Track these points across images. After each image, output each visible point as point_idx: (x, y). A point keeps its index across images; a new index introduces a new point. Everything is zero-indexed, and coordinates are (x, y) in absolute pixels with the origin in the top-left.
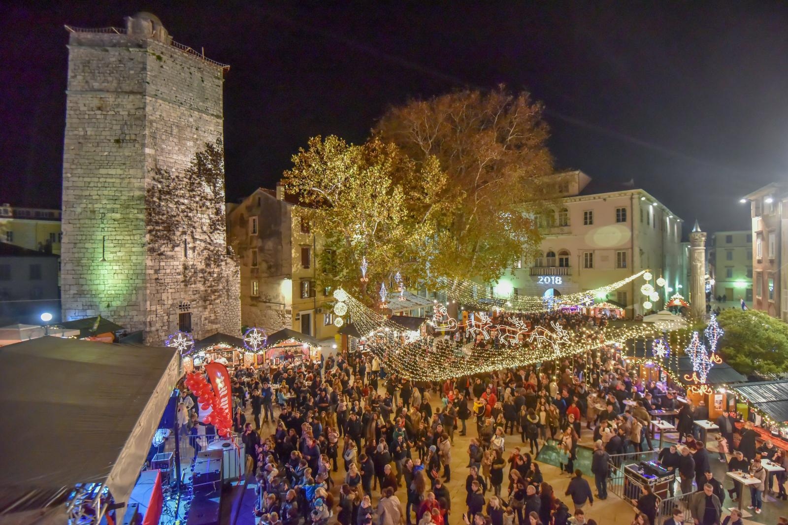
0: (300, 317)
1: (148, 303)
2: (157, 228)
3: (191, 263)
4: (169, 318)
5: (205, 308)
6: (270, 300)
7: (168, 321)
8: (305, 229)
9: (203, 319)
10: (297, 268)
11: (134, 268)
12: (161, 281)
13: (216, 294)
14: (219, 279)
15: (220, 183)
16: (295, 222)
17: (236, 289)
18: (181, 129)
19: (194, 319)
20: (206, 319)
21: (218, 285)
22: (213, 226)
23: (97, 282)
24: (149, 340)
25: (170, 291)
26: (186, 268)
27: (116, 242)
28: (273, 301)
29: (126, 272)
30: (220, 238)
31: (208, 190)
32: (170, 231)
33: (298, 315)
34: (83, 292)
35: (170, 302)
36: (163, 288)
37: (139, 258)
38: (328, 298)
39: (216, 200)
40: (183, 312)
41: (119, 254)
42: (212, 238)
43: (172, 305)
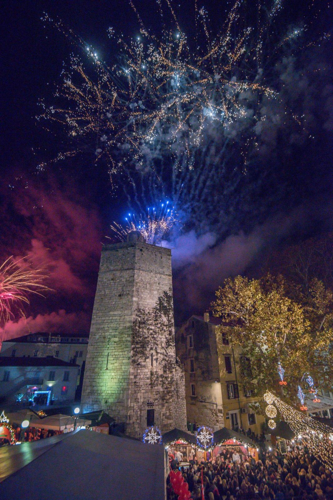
0: (230, 416)
1: (129, 400)
2: (137, 346)
3: (155, 370)
4: (141, 413)
5: (163, 406)
6: (205, 400)
7: (140, 416)
8: (226, 342)
9: (162, 415)
10: (223, 373)
11: (123, 374)
12: (138, 384)
13: (170, 394)
14: (171, 383)
15: (171, 314)
16: (218, 336)
17: (182, 390)
18: (151, 285)
19: (156, 415)
20: (164, 415)
21: (171, 387)
22: (168, 342)
23: (102, 384)
24: (128, 430)
25: (142, 391)
26: (152, 374)
27: (114, 356)
28: (207, 401)
29: (118, 377)
30: (172, 352)
31: (164, 319)
32: (144, 347)
33: (228, 414)
34: (94, 392)
35: (142, 400)
36: (138, 389)
37: (126, 367)
38: (248, 399)
39: (169, 326)
40: (150, 409)
41: (116, 365)
42: (167, 352)
43: (143, 403)
